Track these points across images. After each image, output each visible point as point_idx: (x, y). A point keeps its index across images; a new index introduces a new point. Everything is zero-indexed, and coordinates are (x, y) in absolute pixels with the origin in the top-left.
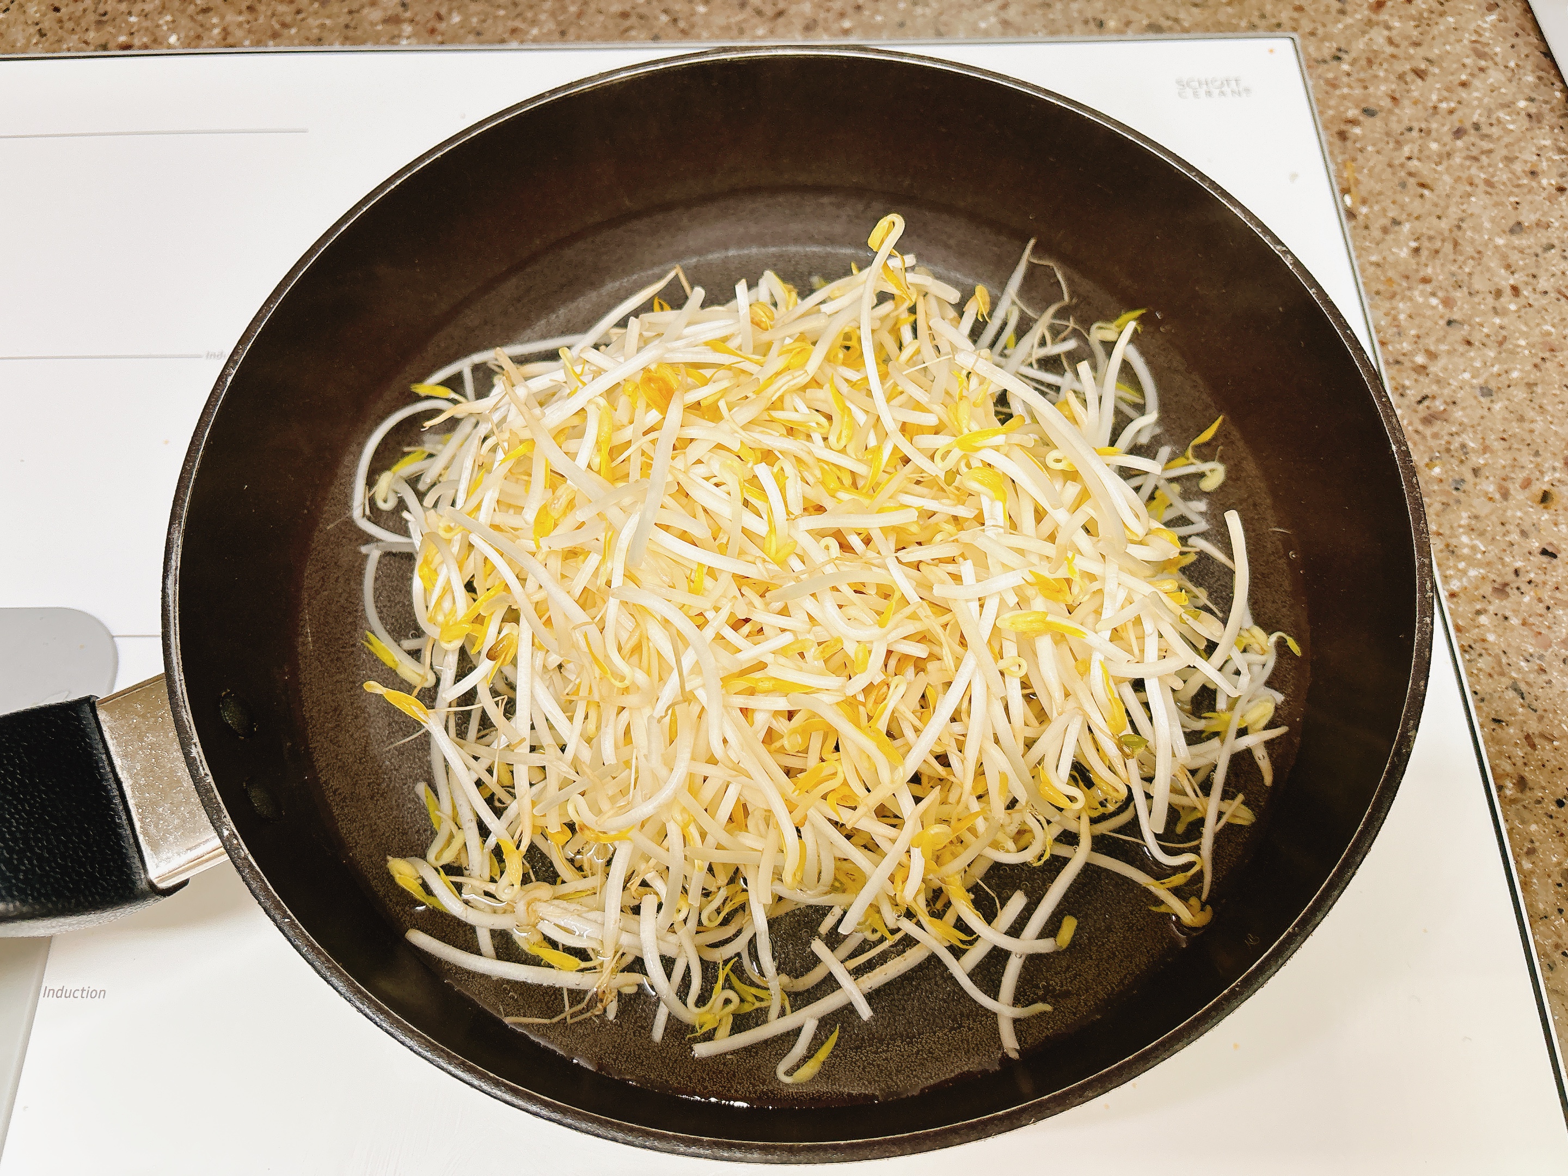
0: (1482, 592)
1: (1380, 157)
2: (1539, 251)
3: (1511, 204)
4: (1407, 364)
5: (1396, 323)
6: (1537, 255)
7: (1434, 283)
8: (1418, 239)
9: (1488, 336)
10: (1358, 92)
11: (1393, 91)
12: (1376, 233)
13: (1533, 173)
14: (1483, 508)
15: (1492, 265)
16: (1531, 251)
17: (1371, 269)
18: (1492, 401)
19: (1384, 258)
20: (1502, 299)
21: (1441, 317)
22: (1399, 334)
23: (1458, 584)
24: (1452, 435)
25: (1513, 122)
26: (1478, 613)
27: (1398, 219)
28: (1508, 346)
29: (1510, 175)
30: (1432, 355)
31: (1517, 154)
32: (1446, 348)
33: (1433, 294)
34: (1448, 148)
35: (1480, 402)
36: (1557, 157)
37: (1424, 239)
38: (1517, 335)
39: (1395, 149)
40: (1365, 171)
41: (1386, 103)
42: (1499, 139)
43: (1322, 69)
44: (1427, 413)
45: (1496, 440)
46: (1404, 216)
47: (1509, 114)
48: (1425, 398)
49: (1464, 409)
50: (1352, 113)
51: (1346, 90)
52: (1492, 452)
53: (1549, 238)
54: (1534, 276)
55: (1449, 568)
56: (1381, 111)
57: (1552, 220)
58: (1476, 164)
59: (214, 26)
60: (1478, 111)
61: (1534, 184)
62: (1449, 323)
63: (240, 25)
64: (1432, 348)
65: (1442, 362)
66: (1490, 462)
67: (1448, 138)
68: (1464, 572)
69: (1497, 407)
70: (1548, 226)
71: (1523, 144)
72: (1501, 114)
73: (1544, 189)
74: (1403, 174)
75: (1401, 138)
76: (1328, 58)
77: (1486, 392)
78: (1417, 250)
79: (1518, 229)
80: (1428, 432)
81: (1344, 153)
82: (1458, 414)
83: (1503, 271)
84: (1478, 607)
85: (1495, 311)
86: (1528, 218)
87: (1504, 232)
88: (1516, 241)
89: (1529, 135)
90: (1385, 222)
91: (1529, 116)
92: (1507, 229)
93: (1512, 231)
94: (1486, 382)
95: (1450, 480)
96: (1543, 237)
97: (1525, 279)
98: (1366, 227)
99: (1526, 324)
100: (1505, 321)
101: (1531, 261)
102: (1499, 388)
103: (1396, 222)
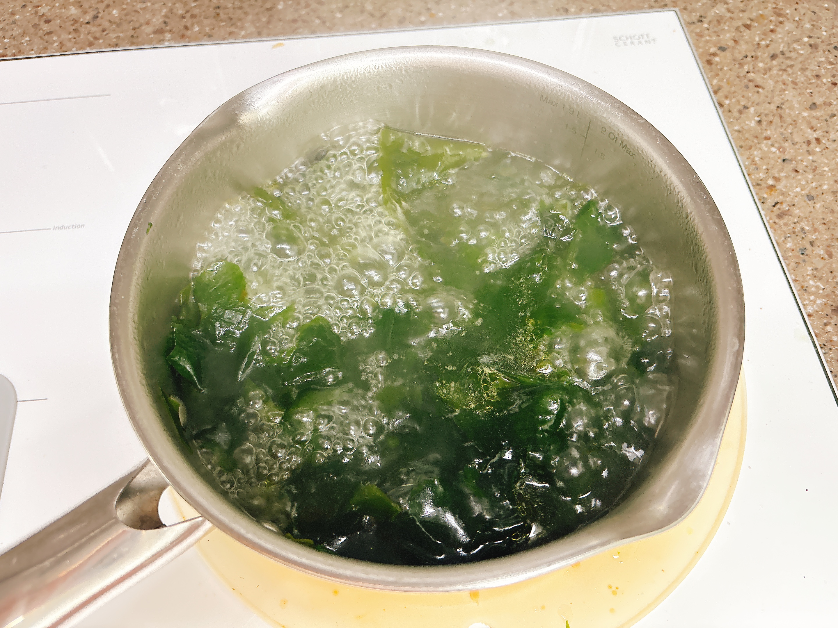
0: (826, 312)
1: (732, 73)
2: (828, 118)
3: (808, 93)
4: (764, 185)
5: (754, 163)
6: (827, 121)
7: (772, 140)
8: (759, 116)
9: (807, 167)
10: (714, 38)
11: (734, 37)
12: (736, 114)
13: (817, 76)
14: (820, 264)
15: (803, 127)
16: (824, 118)
17: (737, 133)
18: (815, 203)
19: (742, 128)
20: (812, 146)
21: (779, 158)
22: (757, 169)
23: (812, 309)
24: (795, 223)
25: (802, 50)
26: (826, 324)
27: (747, 105)
28: (818, 171)
29: (805, 78)
30: (777, 179)
31: (807, 67)
32: (785, 175)
33: (773, 145)
34: (769, 65)
35: (808, 204)
36: (829, 67)
37: (763, 115)
38: (822, 165)
39: (739, 68)
40: (725, 81)
41: (731, 43)
42: (796, 59)
43: (693, 27)
44: (778, 212)
45: (820, 224)
46: (750, 104)
47: (799, 45)
48: (777, 203)
49: (799, 208)
50: (713, 50)
51: (707, 38)
52: (819, 232)
53: (832, 111)
54: (827, 132)
55: (805, 300)
56: (729, 48)
57: (832, 101)
58: (785, 73)
59: (55, 41)
60: (782, 45)
61: (819, 82)
62: (784, 160)
63: (70, 40)
64: (776, 175)
65: (784, 182)
66: (819, 237)
67: (768, 60)
68: (814, 302)
69: (818, 206)
70: (830, 104)
71: (809, 61)
72: (795, 46)
73: (825, 84)
74: (745, 81)
75: (742, 61)
76: (695, 21)
77: (810, 198)
78: (760, 122)
79: (813, 106)
80: (781, 222)
81: (711, 72)
82: (796, 211)
83: (809, 130)
84: (825, 321)
85: (809, 152)
86: (819, 101)
87: (806, 108)
88: (814, 113)
89: (812, 56)
90: (740, 107)
91: (810, 45)
92: (808, 107)
93: (811, 108)
94: (809, 192)
95: (798, 249)
96: (829, 110)
97: (822, 134)
98: (730, 111)
99: (827, 159)
100: (815, 158)
101: (824, 124)
102: (817, 195)
103: (746, 107)
